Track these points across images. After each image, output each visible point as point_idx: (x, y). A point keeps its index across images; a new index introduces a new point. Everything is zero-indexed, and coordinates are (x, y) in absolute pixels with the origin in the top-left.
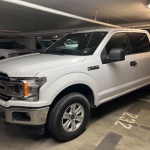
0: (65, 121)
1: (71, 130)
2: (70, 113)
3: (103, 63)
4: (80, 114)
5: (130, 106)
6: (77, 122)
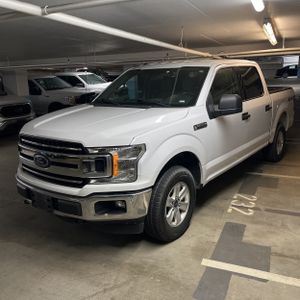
0: (168, 209)
1: (174, 224)
2: (174, 198)
3: (211, 118)
5: (240, 184)
6: (181, 211)
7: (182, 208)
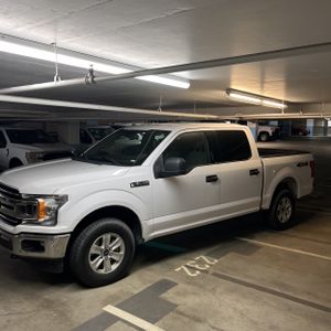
0: (94, 257)
1: (102, 271)
2: (103, 247)
3: (156, 177)
4: (118, 250)
6: (113, 261)
7: (114, 257)
